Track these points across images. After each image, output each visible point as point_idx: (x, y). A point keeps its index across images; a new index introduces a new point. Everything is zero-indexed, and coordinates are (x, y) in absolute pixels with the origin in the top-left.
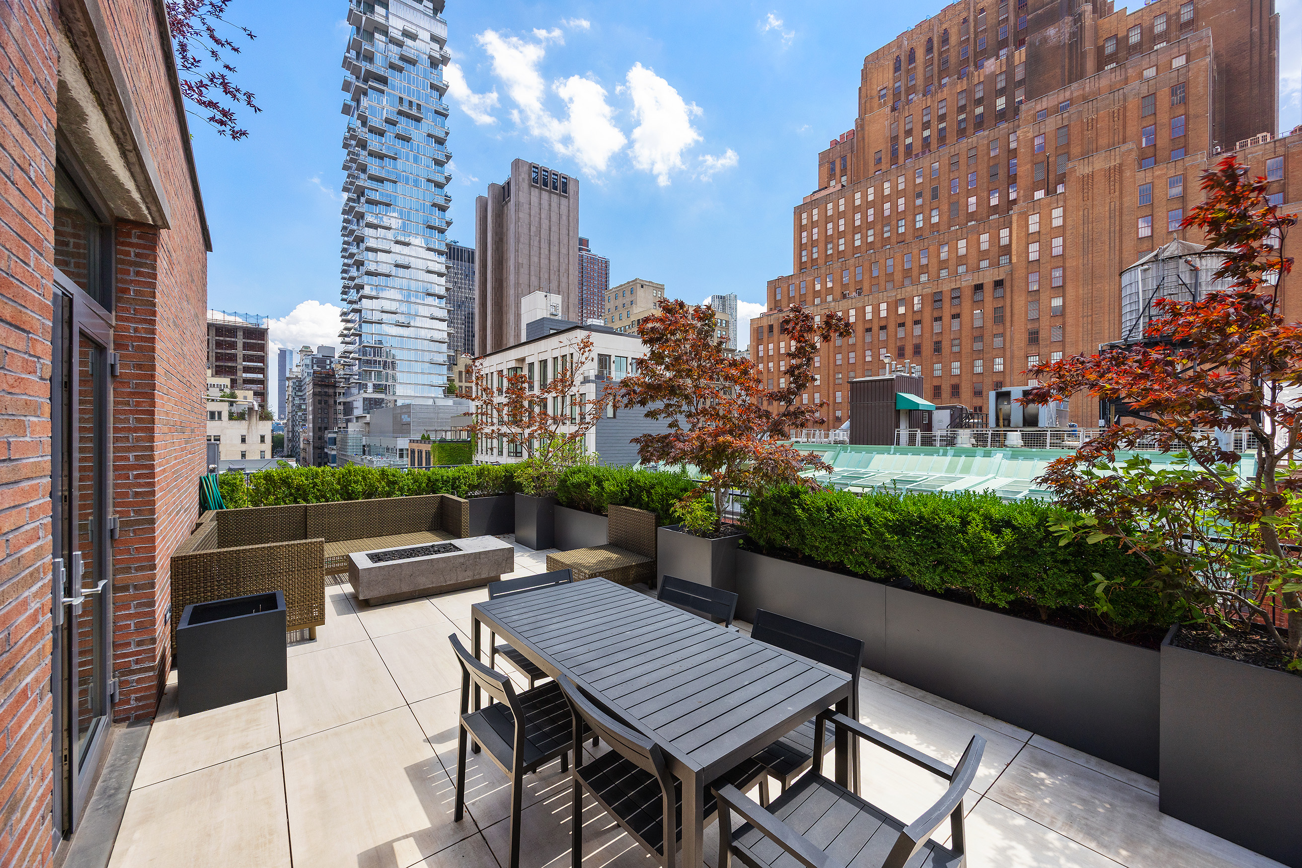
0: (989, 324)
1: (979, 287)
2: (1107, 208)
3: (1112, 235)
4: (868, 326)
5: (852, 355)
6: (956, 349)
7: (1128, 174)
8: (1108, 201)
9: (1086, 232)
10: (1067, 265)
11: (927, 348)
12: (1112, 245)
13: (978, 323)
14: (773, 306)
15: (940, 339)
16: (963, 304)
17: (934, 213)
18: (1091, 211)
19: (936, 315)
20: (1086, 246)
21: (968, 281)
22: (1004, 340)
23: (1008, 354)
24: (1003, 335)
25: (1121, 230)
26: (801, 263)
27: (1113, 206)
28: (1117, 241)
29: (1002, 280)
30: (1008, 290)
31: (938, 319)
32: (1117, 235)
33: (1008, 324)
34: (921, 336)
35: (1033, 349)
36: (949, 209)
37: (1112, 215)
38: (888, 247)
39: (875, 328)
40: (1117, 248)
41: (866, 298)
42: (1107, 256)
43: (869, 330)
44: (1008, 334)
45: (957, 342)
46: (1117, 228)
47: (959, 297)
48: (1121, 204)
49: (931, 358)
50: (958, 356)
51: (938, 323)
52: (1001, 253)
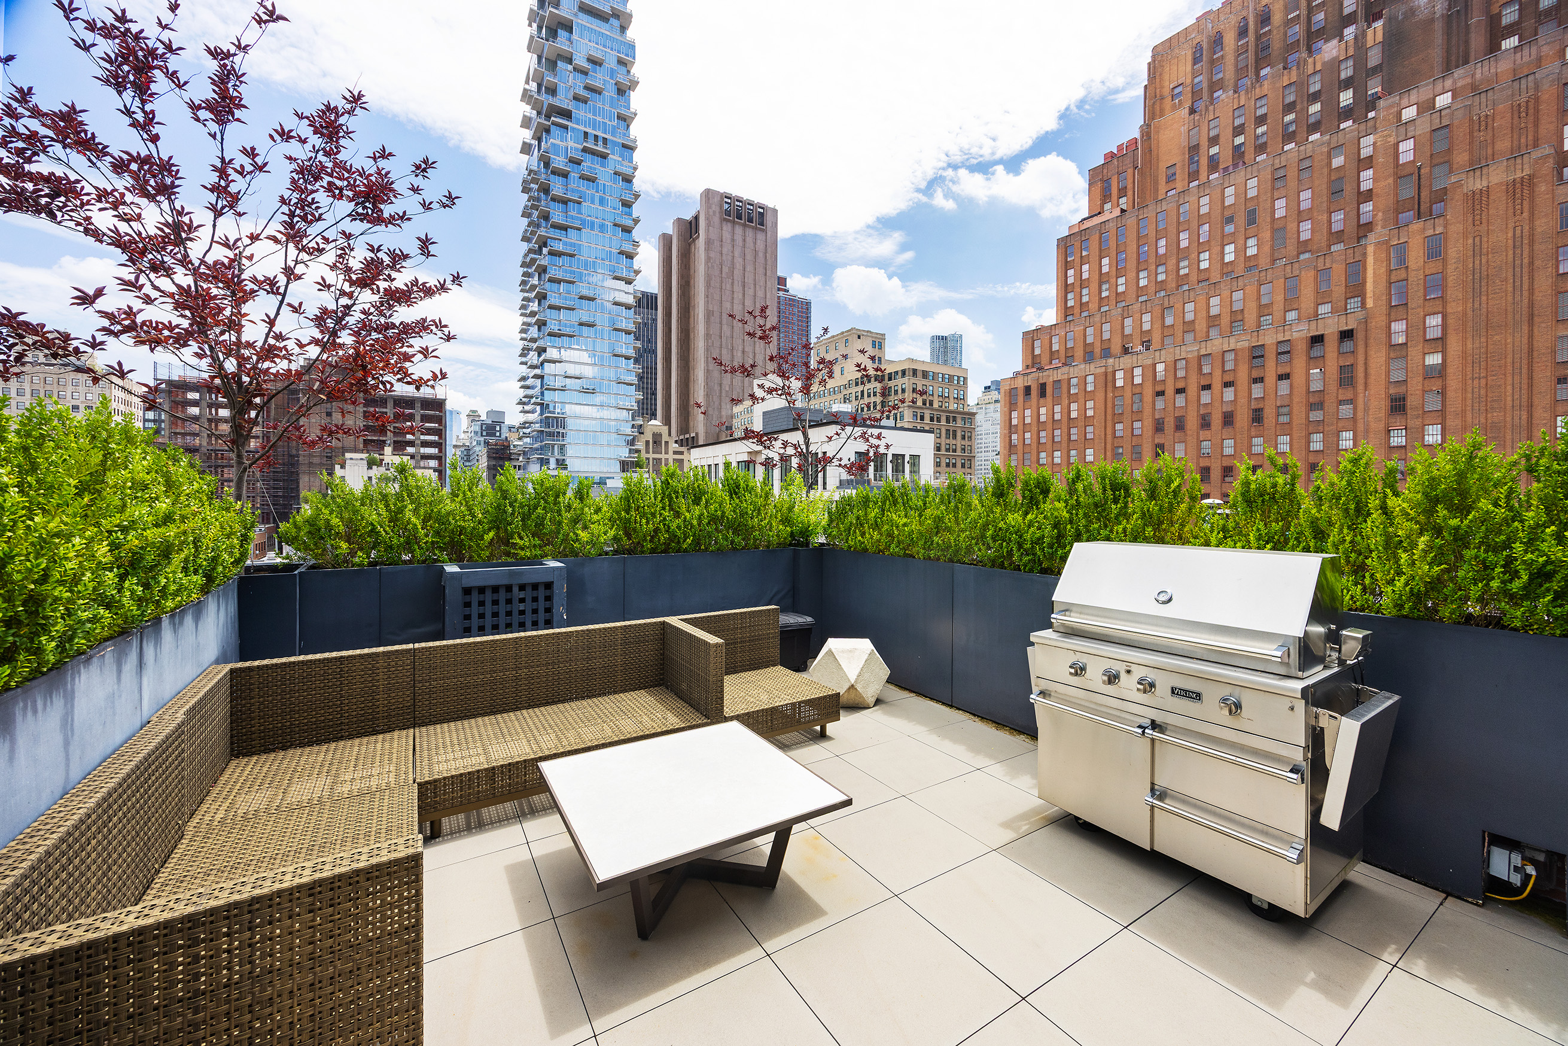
0: (1333, 387)
1: (1317, 340)
2: (1510, 234)
3: (1518, 270)
4: (1159, 388)
5: (1137, 425)
6: (1284, 419)
7: (1542, 188)
8: (1511, 225)
9: (1477, 266)
10: (1449, 310)
11: (1243, 418)
12: (1518, 284)
13: (1316, 386)
14: (1030, 363)
15: (1261, 406)
16: (1295, 362)
17: (1251, 242)
18: (1485, 239)
19: (1255, 374)
20: (1477, 286)
21: (1301, 332)
22: (1355, 409)
23: (1361, 426)
24: (1351, 401)
25: (1531, 263)
26: (1066, 308)
27: (1518, 232)
28: (1525, 278)
29: (1352, 330)
30: (1361, 343)
31: (1259, 380)
32: (1525, 270)
33: (1360, 387)
34: (1235, 401)
35: (1398, 420)
36: (1272, 238)
37: (1518, 244)
38: (1186, 287)
39: (1170, 391)
40: (1526, 286)
41: (1157, 353)
42: (1510, 298)
43: (1161, 393)
44: (1360, 400)
45: (1285, 410)
46: (1526, 261)
47: (1289, 352)
48: (1532, 229)
49: (1249, 430)
50: (1287, 429)
51: (1258, 385)
52: (1349, 295)
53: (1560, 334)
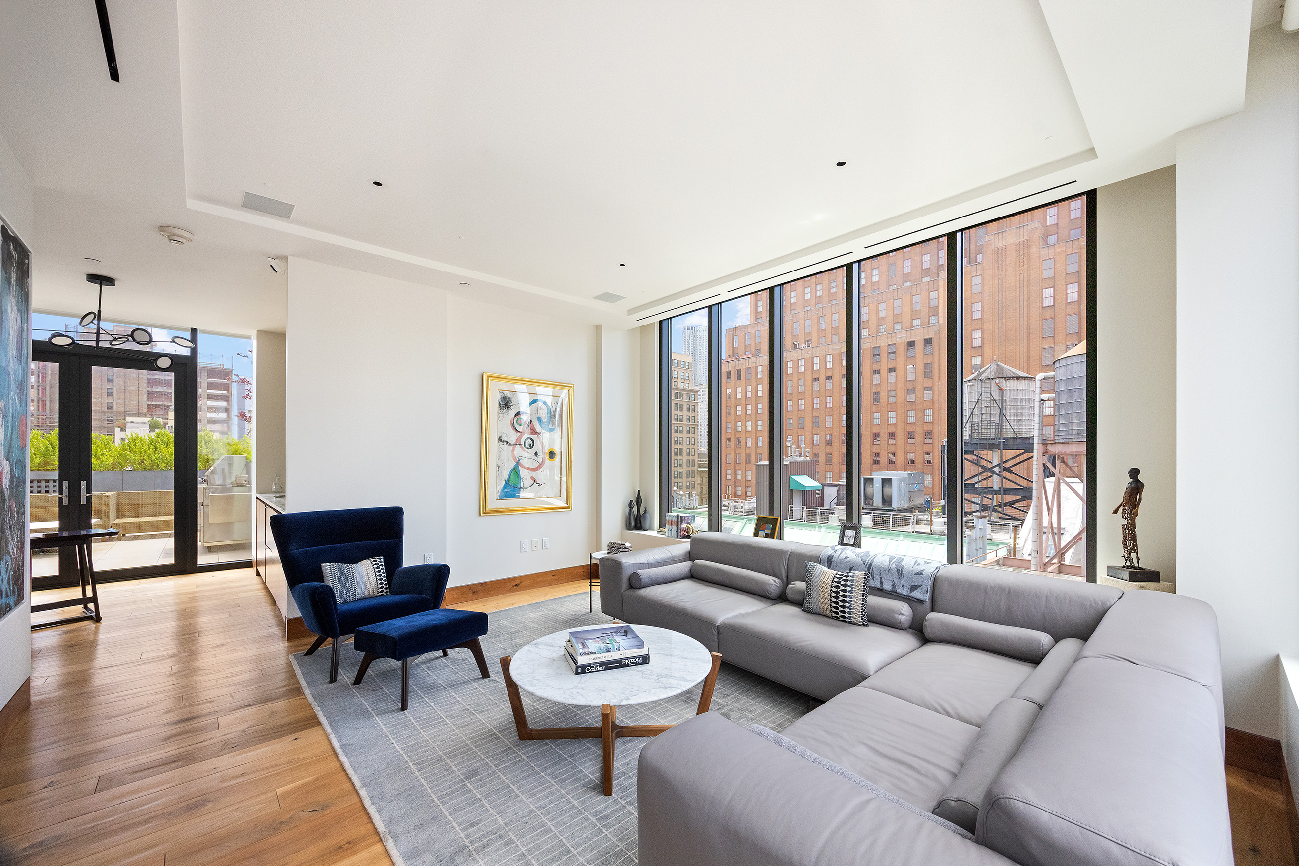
0: (921, 378)
1: (911, 344)
2: (1018, 279)
3: (1022, 303)
4: (815, 376)
5: (802, 402)
6: (892, 400)
7: (1034, 249)
8: (1018, 272)
9: (1000, 299)
10: (985, 328)
11: (867, 398)
12: (1022, 312)
13: (911, 377)
14: (731, 353)
15: (878, 390)
16: (898, 359)
17: (875, 272)
18: (1004, 281)
19: (875, 367)
20: (1000, 312)
21: (902, 338)
22: (933, 393)
23: (936, 405)
24: (931, 388)
25: (1029, 299)
26: (757, 312)
27: (1022, 277)
28: (1026, 308)
29: (931, 339)
30: (936, 348)
31: (877, 372)
32: (1026, 303)
33: (936, 379)
36: (888, 271)
37: (1022, 285)
38: (835, 302)
39: (822, 378)
40: (1026, 315)
41: (814, 350)
42: (1018, 321)
43: (816, 379)
44: (936, 387)
45: (892, 394)
46: (1026, 297)
47: (894, 352)
48: (1029, 276)
49: (871, 407)
50: (893, 407)
51: (877, 375)
52: (931, 314)
53: (1044, 347)
